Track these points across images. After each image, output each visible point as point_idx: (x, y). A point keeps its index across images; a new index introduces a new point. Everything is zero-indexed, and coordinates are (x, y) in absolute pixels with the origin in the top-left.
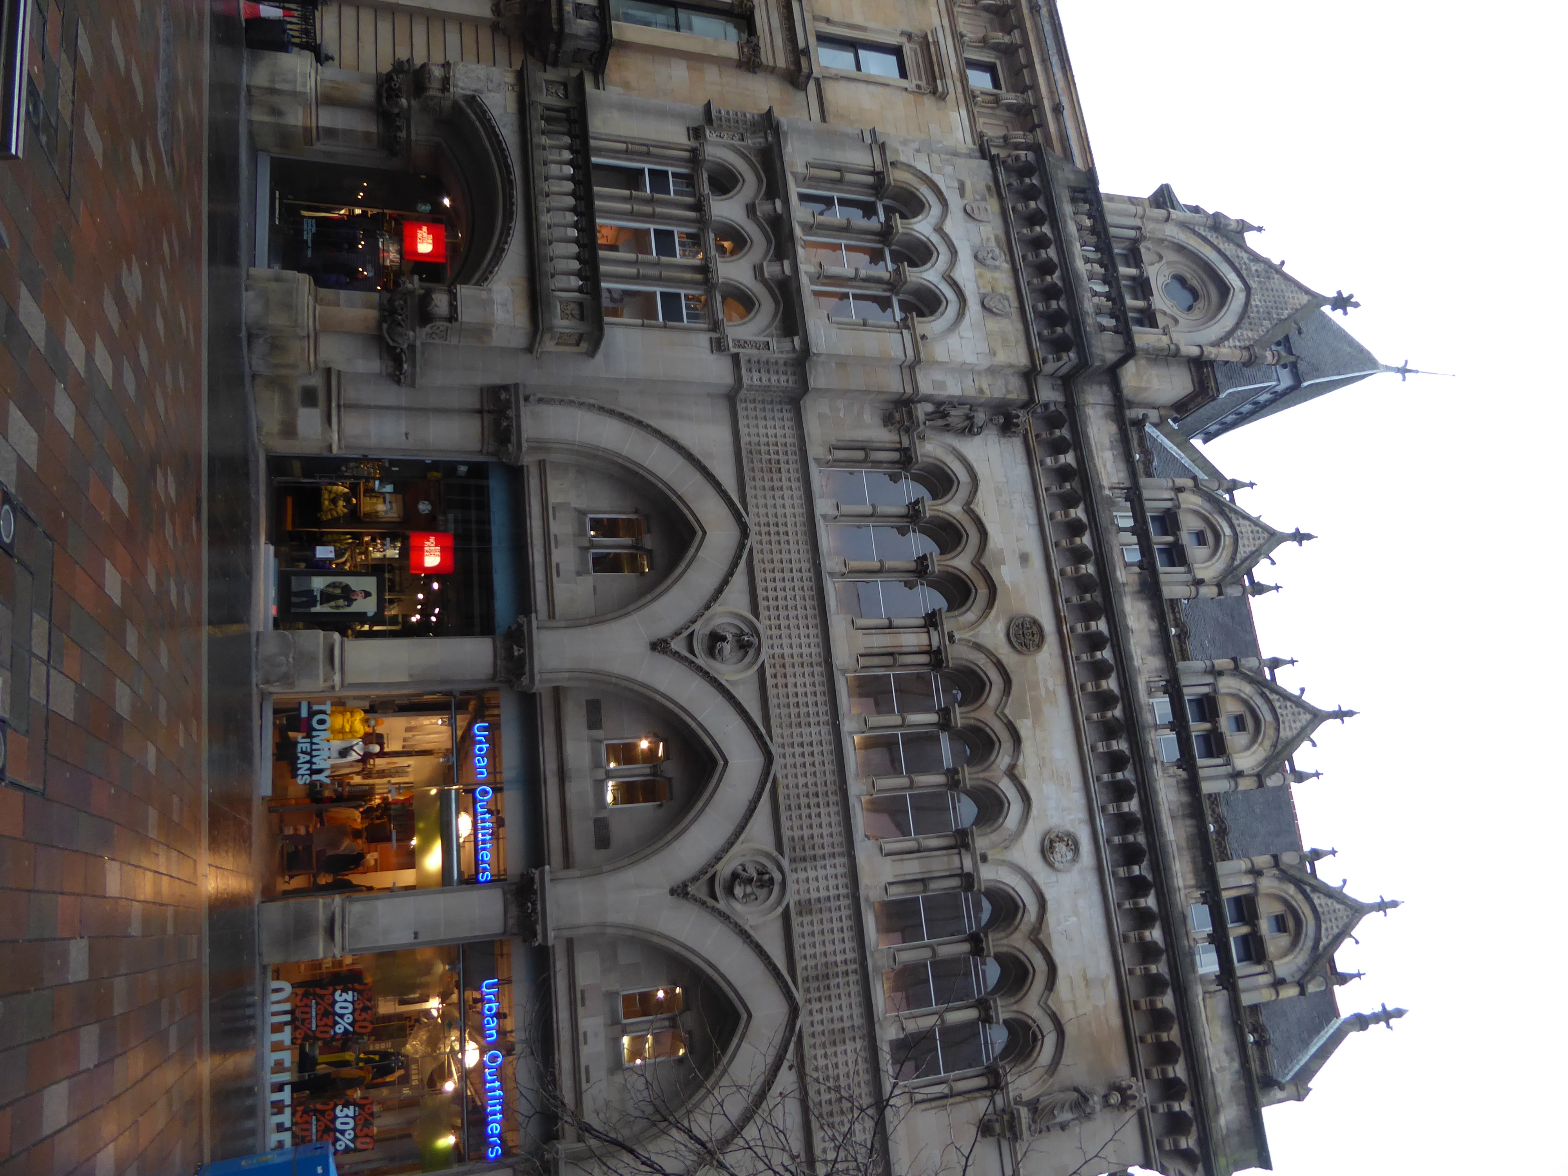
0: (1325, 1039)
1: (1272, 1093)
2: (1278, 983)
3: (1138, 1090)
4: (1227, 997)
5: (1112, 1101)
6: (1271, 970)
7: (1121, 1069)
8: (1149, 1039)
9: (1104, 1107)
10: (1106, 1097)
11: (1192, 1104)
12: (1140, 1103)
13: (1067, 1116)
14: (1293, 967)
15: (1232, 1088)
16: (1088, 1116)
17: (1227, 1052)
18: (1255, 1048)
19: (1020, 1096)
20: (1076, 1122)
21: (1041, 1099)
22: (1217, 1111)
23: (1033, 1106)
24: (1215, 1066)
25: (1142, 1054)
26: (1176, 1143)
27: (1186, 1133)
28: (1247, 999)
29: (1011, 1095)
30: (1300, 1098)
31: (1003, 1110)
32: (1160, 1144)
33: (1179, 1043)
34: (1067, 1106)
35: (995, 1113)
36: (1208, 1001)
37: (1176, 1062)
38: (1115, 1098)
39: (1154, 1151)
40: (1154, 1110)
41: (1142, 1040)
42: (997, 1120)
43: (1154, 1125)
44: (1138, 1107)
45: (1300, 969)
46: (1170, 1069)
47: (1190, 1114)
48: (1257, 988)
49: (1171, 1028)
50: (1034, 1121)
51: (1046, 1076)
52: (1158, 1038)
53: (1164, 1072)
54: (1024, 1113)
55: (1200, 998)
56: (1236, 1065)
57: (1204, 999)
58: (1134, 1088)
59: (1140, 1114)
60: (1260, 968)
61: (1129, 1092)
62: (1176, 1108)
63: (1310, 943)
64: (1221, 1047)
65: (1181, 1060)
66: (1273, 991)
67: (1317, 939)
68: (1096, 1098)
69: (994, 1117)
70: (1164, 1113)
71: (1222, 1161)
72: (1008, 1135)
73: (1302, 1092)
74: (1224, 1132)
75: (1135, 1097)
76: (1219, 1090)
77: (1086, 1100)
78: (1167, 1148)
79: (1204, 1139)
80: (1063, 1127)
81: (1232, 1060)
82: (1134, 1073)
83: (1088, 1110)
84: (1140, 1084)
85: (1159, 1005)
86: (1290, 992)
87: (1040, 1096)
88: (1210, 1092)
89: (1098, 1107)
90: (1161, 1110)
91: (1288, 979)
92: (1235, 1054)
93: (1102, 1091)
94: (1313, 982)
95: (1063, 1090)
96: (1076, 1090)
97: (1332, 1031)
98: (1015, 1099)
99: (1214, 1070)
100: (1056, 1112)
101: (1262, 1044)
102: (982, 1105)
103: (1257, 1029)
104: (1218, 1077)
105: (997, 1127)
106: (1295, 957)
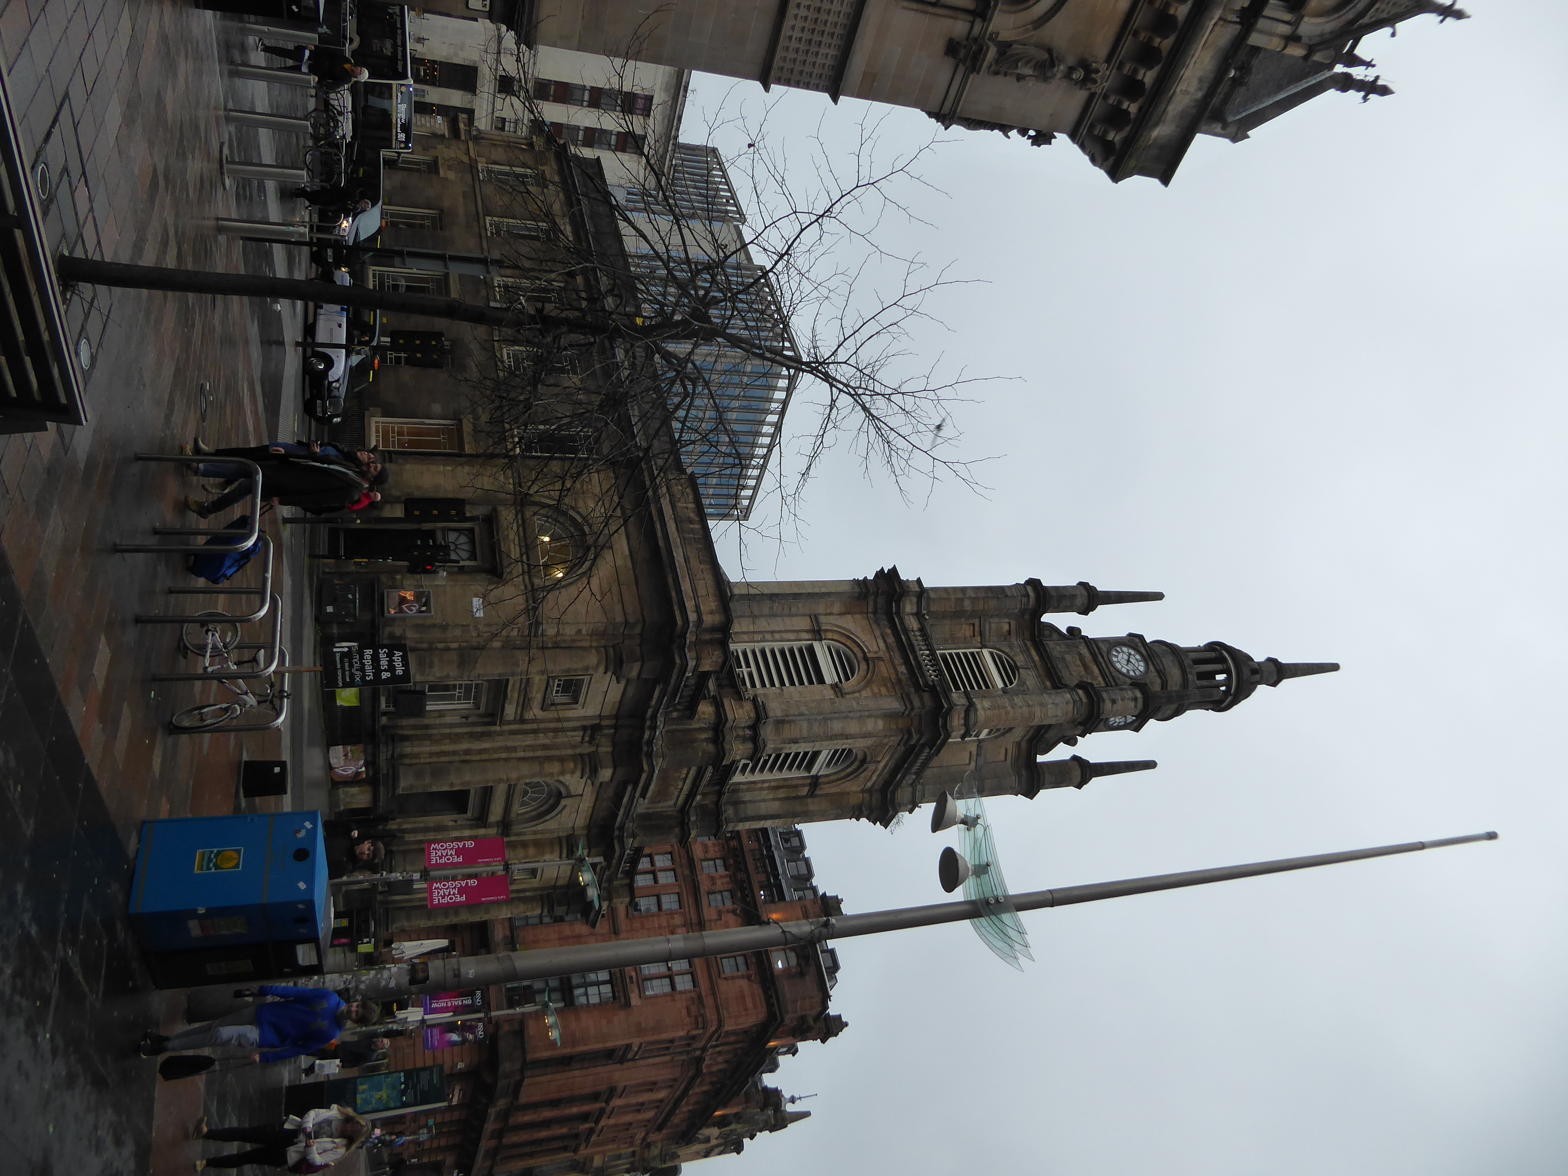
0: (1300, 88)
1: (1214, 125)
2: (1293, 39)
3: (1102, 77)
4: (1236, 33)
5: (1074, 76)
6: (1296, 24)
7: (1101, 49)
8: (1143, 36)
9: (1065, 77)
10: (1071, 69)
11: (1140, 109)
12: (1097, 89)
13: (1028, 71)
14: (1318, 30)
15: (1183, 111)
16: (1045, 78)
17: (1200, 80)
18: (1229, 83)
19: (997, 34)
20: (1034, 79)
21: (1014, 46)
22: (1156, 125)
23: (1004, 48)
24: (1182, 86)
25: (1128, 43)
26: (1106, 132)
27: (1119, 128)
28: (1255, 39)
29: (990, 28)
30: (1235, 139)
31: (976, 40)
32: (1092, 127)
33: (1164, 54)
34: (1032, 63)
35: (967, 38)
36: (1217, 28)
37: (1150, 68)
38: (1079, 74)
39: (1084, 130)
40: (1106, 97)
41: (1136, 34)
42: (965, 47)
43: (1098, 108)
44: (1093, 90)
45: (1321, 35)
46: (1142, 72)
47: (1132, 116)
48: (1271, 34)
49: (1167, 37)
50: (997, 61)
51: (1030, 26)
52: (1150, 39)
53: (1135, 71)
54: (992, 53)
55: (1213, 22)
56: (1199, 95)
57: (1215, 24)
58: (1099, 74)
59: (1092, 96)
60: (1287, 17)
61: (1093, 76)
62: (1125, 106)
63: (1350, 16)
64: (1199, 73)
65: (1157, 69)
66: (1282, 43)
67: (1362, 15)
68: (1062, 67)
69: (964, 43)
70: (1112, 105)
71: (1132, 163)
72: (968, 63)
73: (1239, 135)
74: (1151, 142)
75: (1095, 82)
76: (1171, 108)
77: (1053, 65)
78: (1096, 132)
79: (1129, 142)
80: (1020, 78)
81: (1200, 89)
82: (1108, 60)
83: (1049, 74)
84: (1108, 73)
85: (1172, 11)
86: (1296, 51)
87: (1015, 42)
88: (1163, 106)
89: (1059, 75)
90: (1111, 101)
91: (1305, 40)
92: (1206, 86)
93: (1071, 61)
94: (1324, 52)
95: (1038, 46)
96: (1049, 51)
97: (1314, 82)
98: (991, 35)
99: (1178, 90)
100: (1020, 64)
101: (1237, 82)
102: (959, 27)
103: (1245, 69)
104: (1178, 97)
105: (962, 52)
106: (1327, 22)
